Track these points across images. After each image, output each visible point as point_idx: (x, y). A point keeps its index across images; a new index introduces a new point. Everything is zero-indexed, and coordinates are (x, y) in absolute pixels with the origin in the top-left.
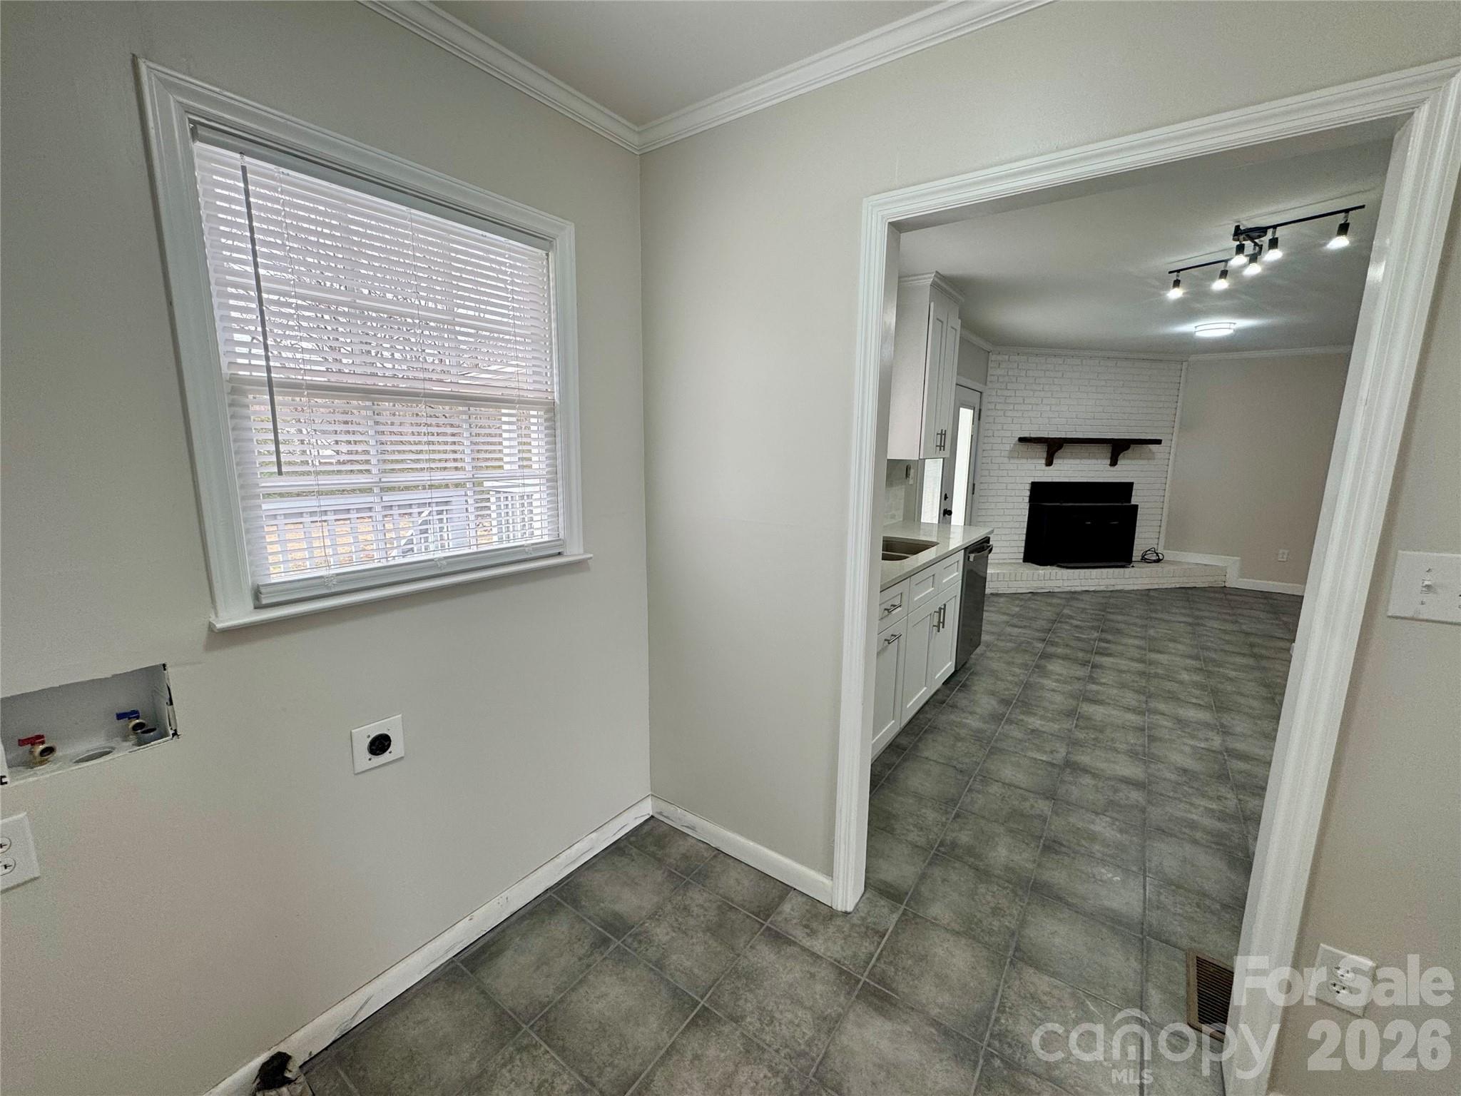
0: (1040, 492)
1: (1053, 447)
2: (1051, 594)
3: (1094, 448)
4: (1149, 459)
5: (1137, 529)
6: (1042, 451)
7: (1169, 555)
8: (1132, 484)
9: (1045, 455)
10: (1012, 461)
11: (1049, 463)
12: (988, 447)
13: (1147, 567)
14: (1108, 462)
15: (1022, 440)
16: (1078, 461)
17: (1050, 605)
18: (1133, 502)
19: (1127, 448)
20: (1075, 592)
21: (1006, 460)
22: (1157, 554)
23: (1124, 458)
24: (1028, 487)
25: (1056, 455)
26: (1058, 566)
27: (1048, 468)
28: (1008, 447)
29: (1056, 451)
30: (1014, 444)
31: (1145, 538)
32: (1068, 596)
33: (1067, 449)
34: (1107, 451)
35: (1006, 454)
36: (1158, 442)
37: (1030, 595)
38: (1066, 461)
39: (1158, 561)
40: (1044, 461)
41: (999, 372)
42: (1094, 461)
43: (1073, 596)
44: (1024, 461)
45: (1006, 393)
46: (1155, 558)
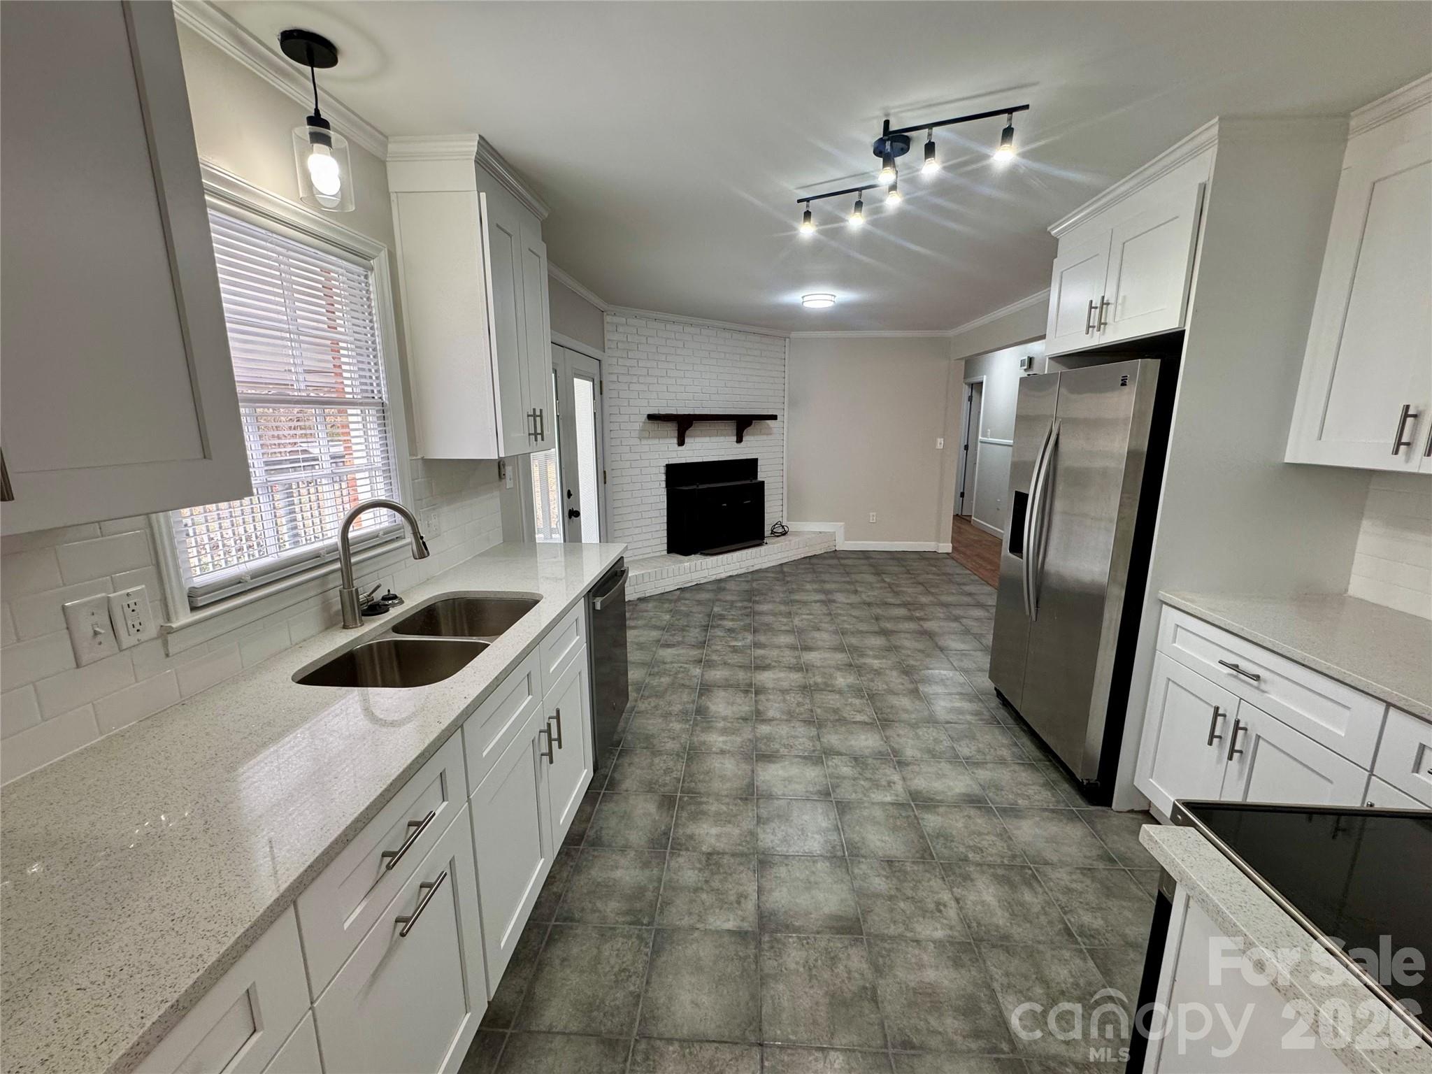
0: (676, 474)
1: (683, 425)
2: (698, 587)
3: (720, 425)
4: (767, 434)
5: (767, 505)
6: (672, 429)
7: (792, 526)
8: (756, 460)
9: (676, 434)
10: (644, 442)
11: (681, 442)
12: (613, 426)
13: (778, 542)
14: (735, 438)
15: (651, 417)
16: (707, 439)
17: (699, 603)
18: (760, 478)
19: (750, 424)
20: (720, 581)
21: (637, 442)
22: (783, 527)
23: (748, 435)
24: (663, 470)
25: (687, 433)
26: (701, 554)
27: (680, 448)
28: (637, 426)
29: (687, 429)
30: (644, 423)
31: (773, 512)
32: (714, 587)
33: (697, 427)
34: (731, 427)
35: (635, 434)
36: (774, 417)
37: (678, 592)
38: (698, 440)
39: (784, 534)
40: (675, 441)
41: (615, 337)
42: (722, 439)
43: (719, 585)
44: (656, 441)
45: (628, 363)
46: (781, 530)
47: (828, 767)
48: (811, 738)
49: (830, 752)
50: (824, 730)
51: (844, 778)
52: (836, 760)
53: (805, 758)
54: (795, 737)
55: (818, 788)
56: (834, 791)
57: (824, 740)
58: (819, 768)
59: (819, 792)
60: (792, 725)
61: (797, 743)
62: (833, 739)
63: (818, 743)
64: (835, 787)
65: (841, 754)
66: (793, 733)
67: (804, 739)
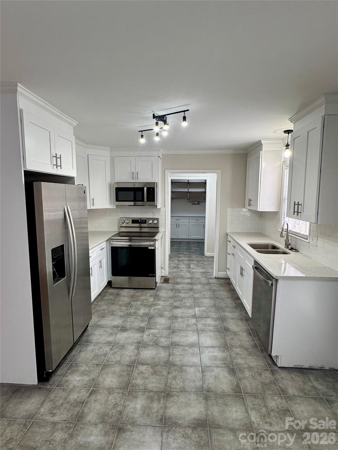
47: (169, 341)
48: (173, 354)
49: (166, 348)
50: (166, 359)
51: (165, 337)
52: (165, 344)
53: (178, 345)
54: (181, 355)
55: (175, 334)
56: (170, 333)
57: (168, 354)
58: (173, 341)
59: (175, 332)
60: (181, 362)
61: (180, 352)
62: (163, 354)
63: (171, 352)
64: (169, 334)
65: (162, 347)
66: (181, 357)
67: (176, 354)
